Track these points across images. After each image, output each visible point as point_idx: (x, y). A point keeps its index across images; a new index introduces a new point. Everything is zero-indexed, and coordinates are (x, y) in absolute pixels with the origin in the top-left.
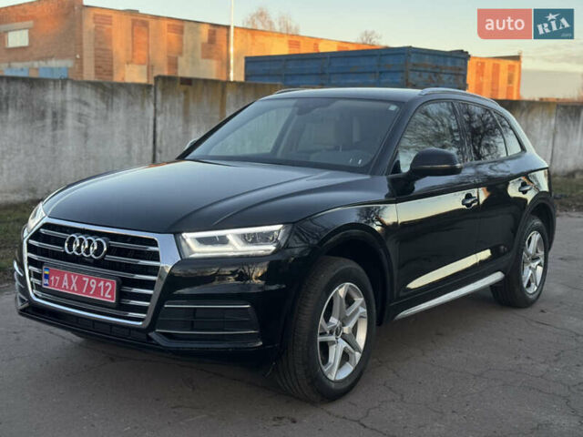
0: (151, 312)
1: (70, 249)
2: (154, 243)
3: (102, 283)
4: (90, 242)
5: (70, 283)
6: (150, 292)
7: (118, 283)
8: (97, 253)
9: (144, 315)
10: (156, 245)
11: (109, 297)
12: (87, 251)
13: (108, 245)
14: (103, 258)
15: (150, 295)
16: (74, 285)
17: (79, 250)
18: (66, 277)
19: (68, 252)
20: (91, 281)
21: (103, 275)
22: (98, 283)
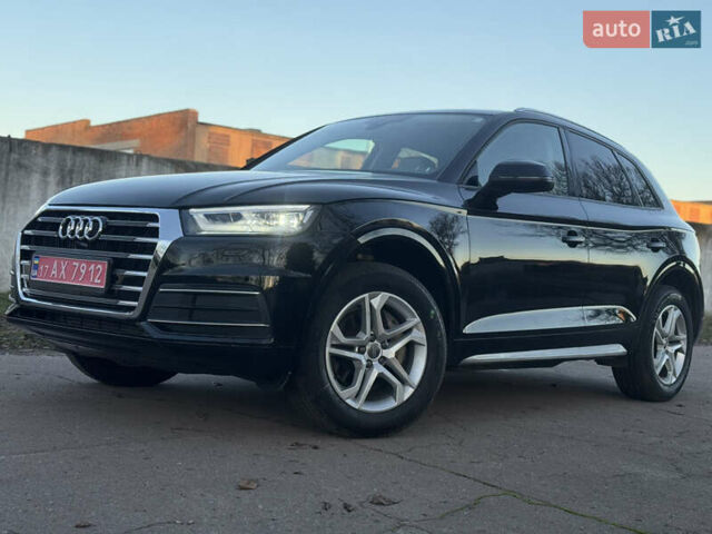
0: (143, 298)
1: (64, 232)
2: (154, 218)
3: (92, 266)
4: (86, 222)
5: (59, 270)
6: (145, 274)
7: (109, 264)
8: (91, 234)
9: (135, 304)
10: (157, 221)
11: (98, 282)
12: (81, 233)
13: (105, 224)
14: (97, 239)
15: (144, 278)
16: (63, 272)
17: (73, 233)
18: (55, 265)
19: (61, 236)
20: (81, 266)
21: (95, 257)
22: (88, 267)
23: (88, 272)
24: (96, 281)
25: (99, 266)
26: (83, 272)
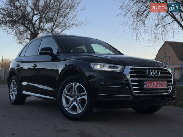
0: (171, 89)
8: (158, 74)
9: (170, 91)
16: (155, 85)
19: (149, 75)
20: (160, 83)
21: (163, 80)
22: (162, 83)
23: (162, 84)
24: (165, 86)
25: (165, 82)
26: (161, 84)
